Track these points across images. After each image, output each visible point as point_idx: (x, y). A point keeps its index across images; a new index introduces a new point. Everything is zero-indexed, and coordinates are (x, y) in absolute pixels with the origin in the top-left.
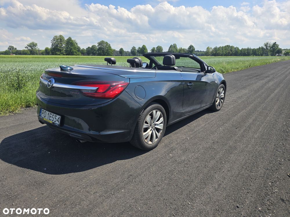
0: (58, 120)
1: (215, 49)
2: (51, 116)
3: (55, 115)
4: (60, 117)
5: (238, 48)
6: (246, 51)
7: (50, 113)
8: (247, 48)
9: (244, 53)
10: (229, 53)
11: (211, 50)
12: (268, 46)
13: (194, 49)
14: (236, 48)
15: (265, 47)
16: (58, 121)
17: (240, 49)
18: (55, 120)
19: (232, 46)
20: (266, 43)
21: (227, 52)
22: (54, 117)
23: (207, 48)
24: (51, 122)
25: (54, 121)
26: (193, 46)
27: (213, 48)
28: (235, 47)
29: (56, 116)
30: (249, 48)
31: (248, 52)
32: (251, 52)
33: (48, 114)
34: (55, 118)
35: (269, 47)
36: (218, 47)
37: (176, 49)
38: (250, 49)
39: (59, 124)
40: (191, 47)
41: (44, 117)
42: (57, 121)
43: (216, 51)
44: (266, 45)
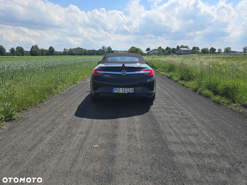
2: (125, 89)
3: (128, 88)
4: (133, 88)
5: (86, 49)
7: (123, 88)
8: (92, 50)
10: (82, 53)
11: (67, 51)
13: (54, 50)
15: (103, 49)
16: (133, 91)
18: (130, 91)
19: (81, 48)
20: (103, 46)
21: (79, 52)
22: (128, 90)
23: (64, 49)
24: (126, 92)
25: (128, 92)
26: (52, 48)
27: (68, 49)
28: (84, 49)
30: (93, 50)
31: (93, 53)
33: (122, 89)
34: (129, 90)
35: (105, 49)
36: (72, 48)
37: (38, 50)
40: (51, 48)
41: (118, 92)
43: (71, 51)
44: (103, 48)
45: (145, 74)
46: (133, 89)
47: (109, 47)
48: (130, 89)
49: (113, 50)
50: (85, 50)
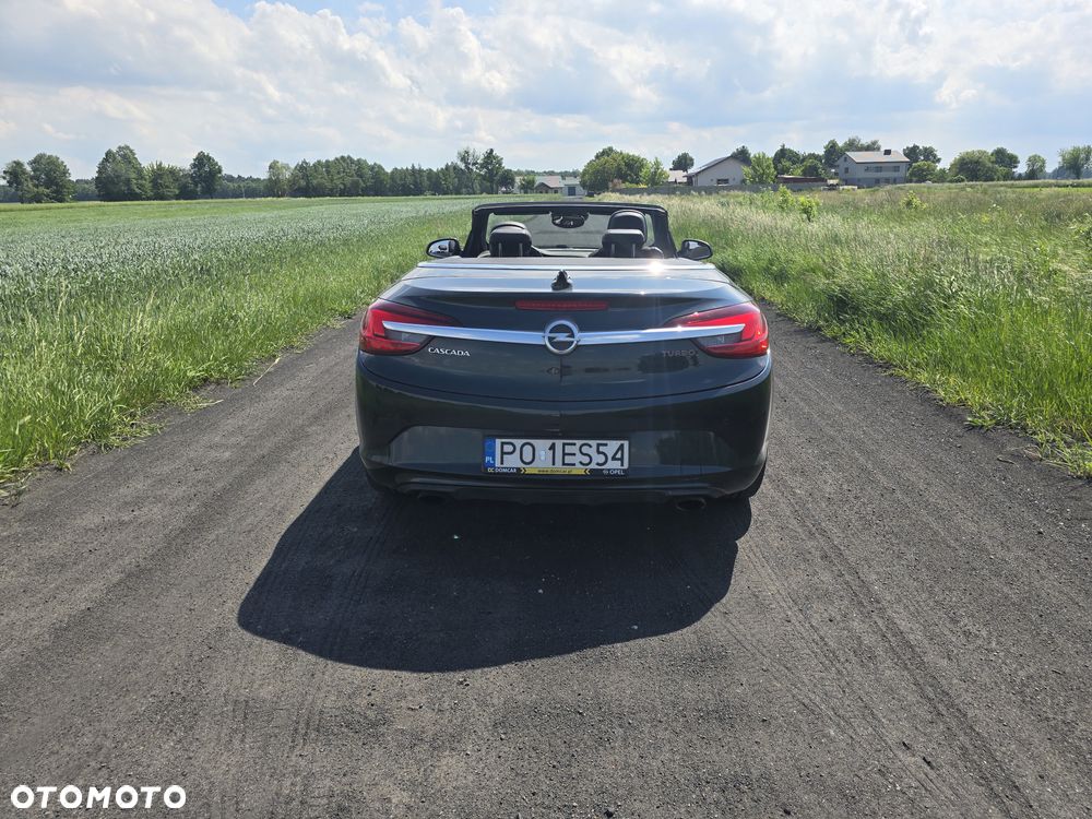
0: (619, 456)
1: (303, 168)
2: (568, 449)
3: (594, 443)
4: (626, 443)
5: (380, 167)
6: (409, 180)
7: (559, 443)
8: (410, 168)
9: (403, 185)
10: (355, 184)
11: (287, 175)
12: (471, 160)
13: (220, 171)
15: (463, 166)
16: (622, 459)
17: (389, 170)
18: (601, 459)
19: (358, 160)
20: (462, 151)
21: (348, 181)
22: (592, 451)
23: (270, 167)
24: (579, 470)
25: (593, 466)
26: (209, 158)
27: (293, 166)
28: (371, 163)
29: (599, 445)
30: (417, 167)
31: (415, 183)
32: (426, 183)
33: (553, 447)
34: (599, 452)
35: (474, 164)
36: (312, 162)
37: (139, 171)
38: (420, 171)
39: (626, 466)
40: (202, 161)
41: (521, 465)
42: (614, 458)
43: (305, 177)
44: (464, 159)
45: (704, 343)
46: (621, 448)
47: (492, 150)
48: (601, 449)
49: (506, 165)
50: (377, 171)
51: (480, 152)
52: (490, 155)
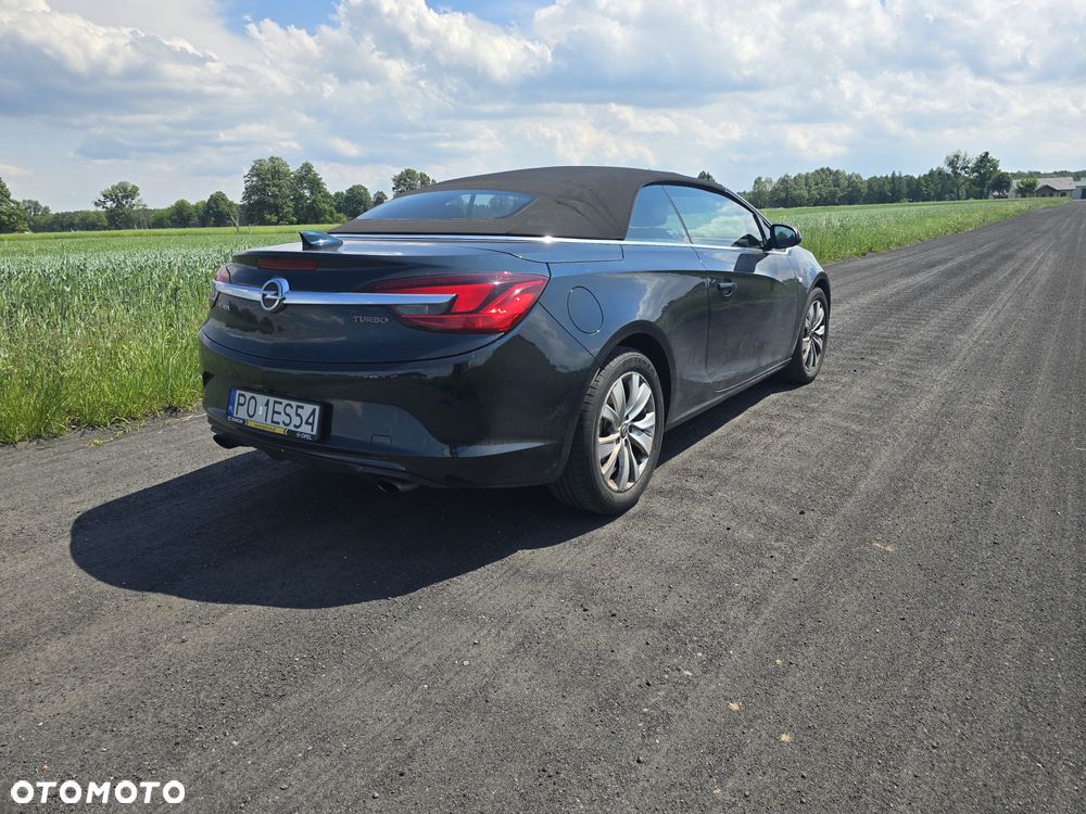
0: (310, 421)
1: (784, 181)
2: (279, 408)
3: (294, 404)
4: (317, 408)
5: (858, 176)
6: (887, 188)
7: (272, 399)
8: (890, 176)
9: (880, 193)
10: (833, 194)
11: (769, 188)
12: (960, 163)
14: (850, 177)
15: (949, 170)
16: (312, 424)
17: (865, 178)
18: (296, 421)
19: (837, 171)
20: (951, 155)
21: (825, 192)
22: (291, 412)
23: (755, 182)
24: (280, 430)
25: (291, 427)
27: (775, 180)
28: (848, 173)
29: (298, 407)
30: (897, 175)
31: (893, 191)
32: (905, 190)
33: (267, 404)
34: (298, 415)
35: (963, 168)
36: (793, 175)
38: (900, 178)
39: (314, 433)
41: (246, 417)
42: (307, 423)
43: (786, 189)
44: (952, 163)
45: (400, 311)
46: (314, 410)
47: (987, 154)
48: (300, 411)
49: (1002, 168)
50: (853, 182)
51: (973, 155)
52: (985, 158)
